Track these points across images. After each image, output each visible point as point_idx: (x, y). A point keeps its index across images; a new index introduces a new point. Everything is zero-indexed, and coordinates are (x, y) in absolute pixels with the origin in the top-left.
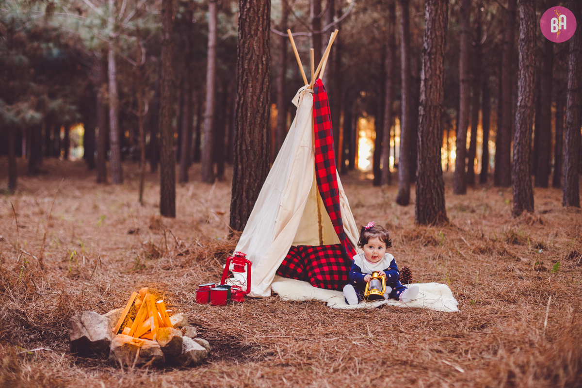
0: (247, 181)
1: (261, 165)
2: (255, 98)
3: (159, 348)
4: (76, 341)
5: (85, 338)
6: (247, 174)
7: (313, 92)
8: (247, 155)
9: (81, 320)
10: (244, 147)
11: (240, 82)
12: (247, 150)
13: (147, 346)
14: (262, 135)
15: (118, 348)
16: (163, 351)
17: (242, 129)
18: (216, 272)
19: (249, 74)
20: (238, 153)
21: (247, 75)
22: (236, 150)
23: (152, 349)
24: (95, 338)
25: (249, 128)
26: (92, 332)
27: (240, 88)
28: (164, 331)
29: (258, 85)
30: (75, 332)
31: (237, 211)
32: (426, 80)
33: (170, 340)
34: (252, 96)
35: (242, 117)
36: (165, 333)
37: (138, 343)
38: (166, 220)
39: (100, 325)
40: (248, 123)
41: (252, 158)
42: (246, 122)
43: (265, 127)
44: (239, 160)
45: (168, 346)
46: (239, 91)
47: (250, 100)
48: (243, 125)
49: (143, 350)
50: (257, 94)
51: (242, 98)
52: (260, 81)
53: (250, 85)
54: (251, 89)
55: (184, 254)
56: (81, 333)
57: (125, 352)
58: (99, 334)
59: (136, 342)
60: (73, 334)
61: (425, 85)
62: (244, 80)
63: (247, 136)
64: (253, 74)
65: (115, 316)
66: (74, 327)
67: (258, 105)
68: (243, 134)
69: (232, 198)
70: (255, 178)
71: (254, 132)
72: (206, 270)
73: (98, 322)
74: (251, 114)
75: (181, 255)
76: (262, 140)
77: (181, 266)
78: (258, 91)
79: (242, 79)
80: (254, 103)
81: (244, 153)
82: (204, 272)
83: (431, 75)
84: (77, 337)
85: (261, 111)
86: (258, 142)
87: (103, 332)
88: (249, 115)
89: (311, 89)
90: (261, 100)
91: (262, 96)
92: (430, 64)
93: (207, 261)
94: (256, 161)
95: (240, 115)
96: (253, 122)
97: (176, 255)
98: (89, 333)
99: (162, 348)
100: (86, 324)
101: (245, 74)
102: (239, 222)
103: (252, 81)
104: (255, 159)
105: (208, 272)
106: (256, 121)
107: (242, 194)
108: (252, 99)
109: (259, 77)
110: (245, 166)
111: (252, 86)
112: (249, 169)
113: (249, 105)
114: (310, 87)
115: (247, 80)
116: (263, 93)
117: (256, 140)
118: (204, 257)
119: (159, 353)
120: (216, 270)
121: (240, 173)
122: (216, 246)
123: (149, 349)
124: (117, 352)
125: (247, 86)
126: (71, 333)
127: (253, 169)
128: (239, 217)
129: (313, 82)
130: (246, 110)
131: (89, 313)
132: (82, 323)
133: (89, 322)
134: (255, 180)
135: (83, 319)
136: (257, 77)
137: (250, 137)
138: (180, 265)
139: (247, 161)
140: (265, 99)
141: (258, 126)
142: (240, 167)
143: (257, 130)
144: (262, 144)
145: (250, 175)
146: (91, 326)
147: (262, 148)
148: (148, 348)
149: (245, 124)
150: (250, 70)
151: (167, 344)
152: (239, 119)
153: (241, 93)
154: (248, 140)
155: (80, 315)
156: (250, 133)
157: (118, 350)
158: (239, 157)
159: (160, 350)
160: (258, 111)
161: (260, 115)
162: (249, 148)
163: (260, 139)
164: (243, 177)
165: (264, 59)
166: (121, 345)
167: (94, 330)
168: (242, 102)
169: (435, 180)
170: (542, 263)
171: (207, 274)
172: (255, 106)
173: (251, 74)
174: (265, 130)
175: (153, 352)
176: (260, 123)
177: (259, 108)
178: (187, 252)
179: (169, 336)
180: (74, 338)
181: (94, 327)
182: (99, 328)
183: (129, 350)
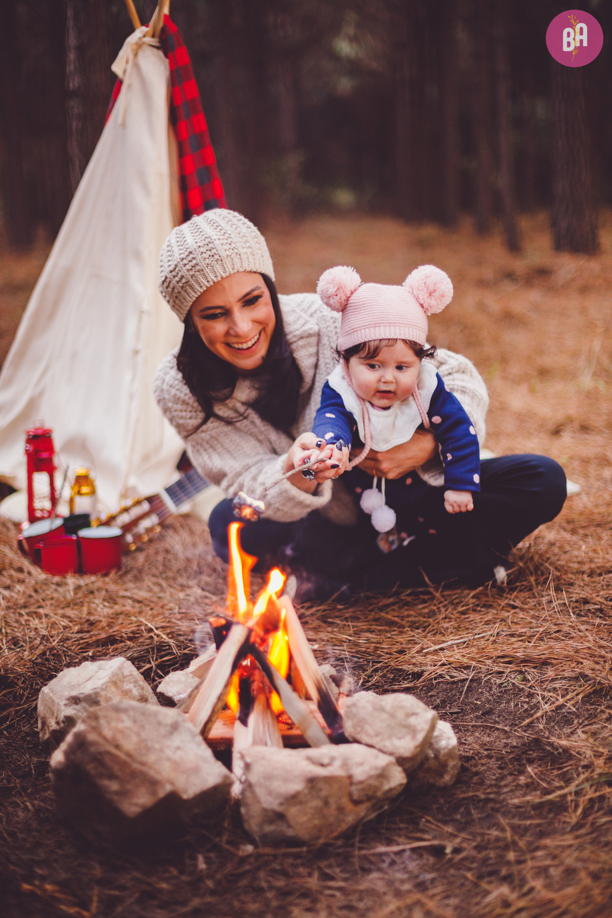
3: (395, 766)
4: (147, 813)
9: (104, 738)
13: (366, 768)
15: (293, 799)
16: (405, 770)
23: (383, 775)
24: (191, 787)
30: (129, 787)
37: (329, 765)
39: (177, 740)
49: (361, 782)
57: (314, 803)
58: (196, 770)
59: (322, 765)
60: (123, 793)
66: (116, 769)
89: (153, 36)
99: (403, 762)
100: (129, 745)
119: (398, 778)
124: (293, 812)
126: (116, 793)
132: (118, 745)
133: (135, 739)
146: (148, 749)
148: (373, 772)
155: (94, 724)
159: (400, 769)
166: (297, 786)
167: (169, 759)
179: (413, 720)
180: (136, 805)
181: (161, 750)
182: (178, 748)
183: (324, 793)
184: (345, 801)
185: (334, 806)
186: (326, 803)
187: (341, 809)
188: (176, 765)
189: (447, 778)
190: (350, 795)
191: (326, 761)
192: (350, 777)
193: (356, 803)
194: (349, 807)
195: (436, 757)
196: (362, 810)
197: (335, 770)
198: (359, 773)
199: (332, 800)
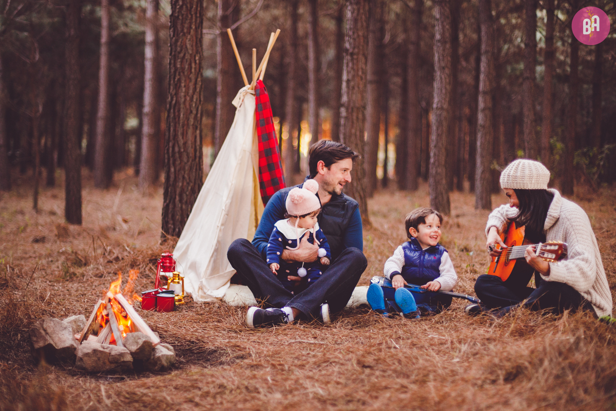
0: (180, 184)
1: (195, 168)
2: (188, 98)
3: (129, 354)
4: (41, 348)
5: (50, 345)
6: (181, 177)
7: (254, 93)
8: (180, 157)
9: (43, 327)
10: (177, 149)
11: (172, 82)
12: (180, 152)
13: (116, 352)
14: (196, 137)
15: (87, 354)
16: (133, 357)
17: (175, 130)
18: (152, 279)
19: (182, 74)
20: (171, 155)
21: (179, 75)
22: (168, 153)
23: (122, 355)
24: (60, 345)
25: (182, 129)
26: (56, 339)
27: (172, 87)
28: (133, 336)
29: (191, 85)
30: (39, 340)
31: (170, 216)
32: (348, 81)
33: (140, 345)
34: (185, 96)
35: (174, 118)
36: (135, 338)
37: (107, 349)
38: (72, 228)
39: (64, 332)
40: (181, 124)
41: (185, 160)
42: (179, 124)
43: (198, 128)
44: (171, 162)
45: (138, 351)
46: (171, 91)
47: (183, 100)
48: (175, 126)
49: (112, 356)
50: (190, 94)
51: (175, 99)
52: (193, 81)
53: (183, 85)
54: (184, 89)
55: (114, 261)
56: (46, 340)
57: (94, 358)
58: (64, 341)
59: (104, 348)
60: (37, 342)
61: (348, 86)
62: (176, 80)
63: (180, 137)
64: (186, 73)
65: (74, 323)
66: (37, 335)
67: (191, 106)
68: (175, 136)
69: (165, 202)
70: (188, 181)
71: (187, 133)
72: (141, 276)
73: (61, 329)
74: (184, 115)
75: (110, 262)
76: (195, 141)
77: (114, 273)
78: (191, 91)
79: (174, 78)
80: (187, 104)
81: (177, 155)
82: (140, 279)
83: (354, 76)
84: (41, 344)
85: (194, 112)
86: (192, 143)
87: (68, 339)
88: (182, 116)
89: (252, 89)
90: (195, 100)
91: (195, 97)
92: (353, 64)
93: (142, 267)
94: (189, 163)
95: (172, 116)
96: (186, 122)
97: (106, 261)
98: (53, 340)
99: (132, 353)
100: (49, 331)
101: (177, 74)
102: (172, 227)
103: (185, 81)
104: (188, 161)
105: (145, 279)
106: (189, 122)
107: (175, 198)
108: (185, 100)
109: (192, 76)
110: (178, 168)
111: (185, 86)
112: (183, 172)
113: (182, 106)
114: (251, 88)
115: (179, 80)
116: (196, 93)
117: (190, 142)
118: (138, 263)
119: (129, 358)
120: (153, 277)
121: (172, 176)
122: (150, 252)
123: (119, 355)
124: (86, 359)
125: (180, 86)
126: (35, 341)
127: (186, 172)
128: (171, 222)
129: (254, 83)
130: (179, 111)
131: (51, 320)
132: (45, 330)
133: (52, 329)
134: (188, 184)
135: (45, 326)
136: (190, 76)
137: (183, 138)
138: (112, 272)
139: (180, 163)
140: (198, 100)
141: (191, 127)
142: (172, 170)
143: (190, 131)
144: (195, 147)
145: (184, 177)
146: (54, 333)
147: (195, 151)
148: (118, 353)
149: (177, 125)
150: (183, 69)
151: (137, 349)
152: (171, 120)
153: (174, 93)
154: (181, 142)
155: (42, 322)
156: (183, 134)
157: (87, 357)
158: (171, 159)
159: (131, 356)
160: (191, 112)
161: (193, 116)
162: (182, 150)
163: (193, 140)
164: (175, 180)
165: (197, 58)
166: (89, 351)
167: (58, 337)
168: (174, 102)
169: (357, 184)
170: (474, 265)
171: (144, 281)
172: (188, 107)
173: (184, 73)
174: (198, 132)
175: (123, 358)
176: (193, 125)
177: (192, 109)
178: (117, 259)
179: (139, 341)
180: (39, 346)
181: (58, 334)
182: (63, 334)
183: (99, 356)
184: (106, 361)
185: (102, 362)
186: (99, 359)
187: (104, 363)
188: (60, 338)
189: (156, 368)
190: (109, 359)
191: (105, 347)
192: (110, 353)
193: (111, 363)
194: (108, 363)
195: (153, 359)
196: (113, 366)
197: (107, 351)
198: (113, 353)
199: (101, 359)
